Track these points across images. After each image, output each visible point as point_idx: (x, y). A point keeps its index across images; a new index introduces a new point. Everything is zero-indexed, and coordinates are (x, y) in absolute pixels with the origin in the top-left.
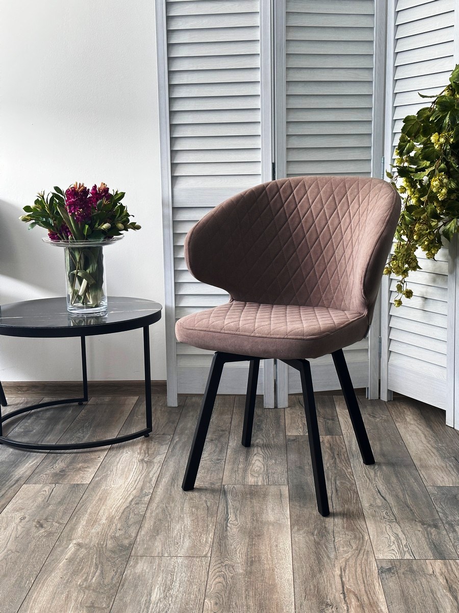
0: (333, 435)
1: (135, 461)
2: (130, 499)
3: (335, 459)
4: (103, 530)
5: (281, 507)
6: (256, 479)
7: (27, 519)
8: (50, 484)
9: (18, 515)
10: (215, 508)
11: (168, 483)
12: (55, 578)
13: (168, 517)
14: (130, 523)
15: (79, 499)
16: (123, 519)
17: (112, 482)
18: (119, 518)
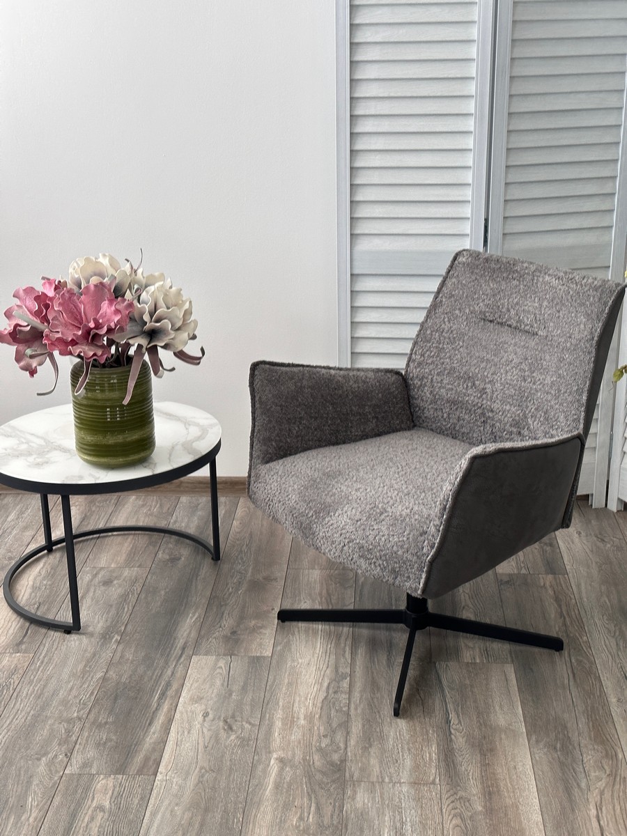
0: (555, 574)
2: (326, 684)
3: (565, 618)
4: (303, 736)
5: (510, 702)
6: (472, 653)
7: (211, 716)
8: (224, 655)
9: (199, 708)
10: (430, 702)
11: (365, 657)
12: (265, 814)
13: (378, 716)
14: (334, 725)
15: (265, 683)
16: (325, 718)
17: (298, 654)
18: (320, 717)
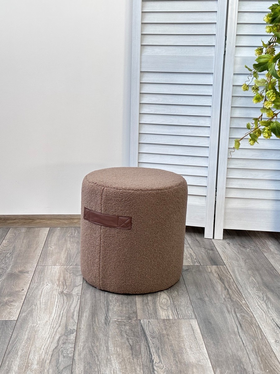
0: (217, 265)
1: (56, 293)
2: (57, 338)
3: (228, 290)
5: (197, 345)
6: (166, 313)
10: (137, 347)
11: (89, 318)
13: (96, 360)
15: (9, 339)
16: (54, 363)
17: (38, 318)
18: (50, 363)
